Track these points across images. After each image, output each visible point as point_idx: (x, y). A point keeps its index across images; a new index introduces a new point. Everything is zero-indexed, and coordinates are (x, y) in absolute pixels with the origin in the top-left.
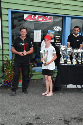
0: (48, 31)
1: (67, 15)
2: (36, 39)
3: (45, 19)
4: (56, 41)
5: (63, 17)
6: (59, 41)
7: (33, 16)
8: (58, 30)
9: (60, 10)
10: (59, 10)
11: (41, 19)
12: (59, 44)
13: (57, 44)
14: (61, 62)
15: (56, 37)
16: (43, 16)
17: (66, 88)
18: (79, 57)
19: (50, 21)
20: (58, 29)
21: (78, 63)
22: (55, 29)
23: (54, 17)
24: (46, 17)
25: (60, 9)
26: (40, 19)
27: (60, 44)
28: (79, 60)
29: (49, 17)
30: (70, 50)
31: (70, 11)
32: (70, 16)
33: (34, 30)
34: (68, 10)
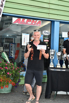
1: (56, 20)
2: (24, 43)
3: (34, 23)
5: (51, 21)
7: (22, 19)
9: (49, 14)
14: (50, 66)
15: (45, 41)
16: (32, 20)
17: (57, 94)
19: (39, 25)
22: (44, 33)
23: (43, 21)
24: (35, 21)
25: (48, 13)
26: (29, 23)
29: (38, 21)
30: (59, 55)
31: (58, 15)
32: (59, 20)
33: (23, 34)
34: (57, 15)
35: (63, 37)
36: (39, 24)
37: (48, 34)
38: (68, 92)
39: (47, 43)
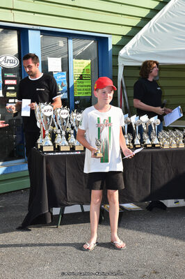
1: (31, 27)
4: (8, 94)
6: (15, 95)
8: (9, 66)
9: (13, 11)
10: (10, 11)
12: (15, 103)
13: (10, 101)
15: (7, 82)
20: (8, 61)
22: (3, 63)
25: (11, 9)
30: (65, 116)
31: (36, 14)
32: (38, 28)
34: (33, 14)
35: (49, 70)
37: (13, 64)
39: (13, 88)
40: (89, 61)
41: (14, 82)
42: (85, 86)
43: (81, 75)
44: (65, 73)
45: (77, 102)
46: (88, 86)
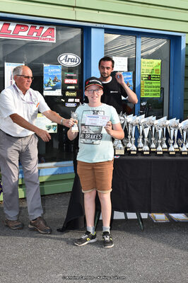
0: (45, 65)
1: (94, 25)
3: (35, 35)
4: (68, 94)
5: (83, 28)
6: (74, 94)
7: (1, 24)
8: (70, 64)
9: (75, 9)
10: (72, 8)
11: (25, 34)
12: (74, 102)
13: (70, 100)
15: (67, 81)
16: (30, 26)
17: (98, 220)
18: (129, 137)
19: (50, 39)
20: (70, 59)
21: (127, 152)
22: (64, 62)
23: (60, 28)
24: (38, 27)
25: (74, 7)
26: (21, 34)
27: (78, 100)
28: (129, 145)
29: (46, 29)
31: (100, 12)
32: (102, 26)
33: (6, 63)
34: (97, 12)
36: (50, 37)
37: (75, 63)
38: (128, 213)
39: (73, 87)
40: (160, 61)
41: (75, 81)
42: (154, 87)
43: (150, 75)
44: (131, 73)
45: (144, 104)
46: (156, 87)
